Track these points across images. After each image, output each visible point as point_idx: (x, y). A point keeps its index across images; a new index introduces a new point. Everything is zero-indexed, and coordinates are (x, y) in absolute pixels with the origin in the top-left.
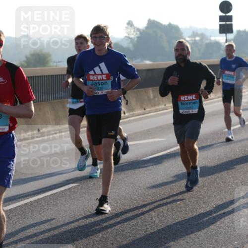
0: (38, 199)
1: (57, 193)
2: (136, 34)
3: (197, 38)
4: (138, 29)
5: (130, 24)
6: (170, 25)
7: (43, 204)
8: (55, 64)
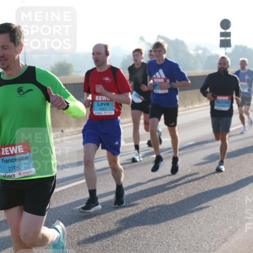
0: (62, 190)
1: (78, 185)
2: (147, 47)
3: (200, 52)
4: (149, 44)
5: (142, 39)
6: (176, 40)
7: (66, 194)
8: (76, 74)
